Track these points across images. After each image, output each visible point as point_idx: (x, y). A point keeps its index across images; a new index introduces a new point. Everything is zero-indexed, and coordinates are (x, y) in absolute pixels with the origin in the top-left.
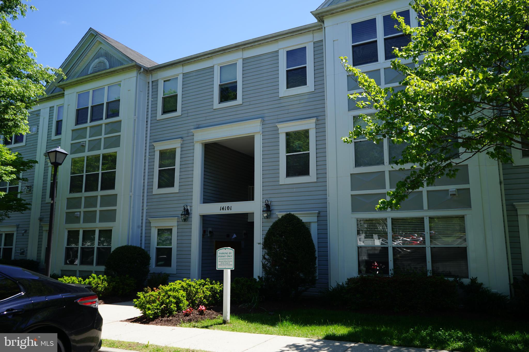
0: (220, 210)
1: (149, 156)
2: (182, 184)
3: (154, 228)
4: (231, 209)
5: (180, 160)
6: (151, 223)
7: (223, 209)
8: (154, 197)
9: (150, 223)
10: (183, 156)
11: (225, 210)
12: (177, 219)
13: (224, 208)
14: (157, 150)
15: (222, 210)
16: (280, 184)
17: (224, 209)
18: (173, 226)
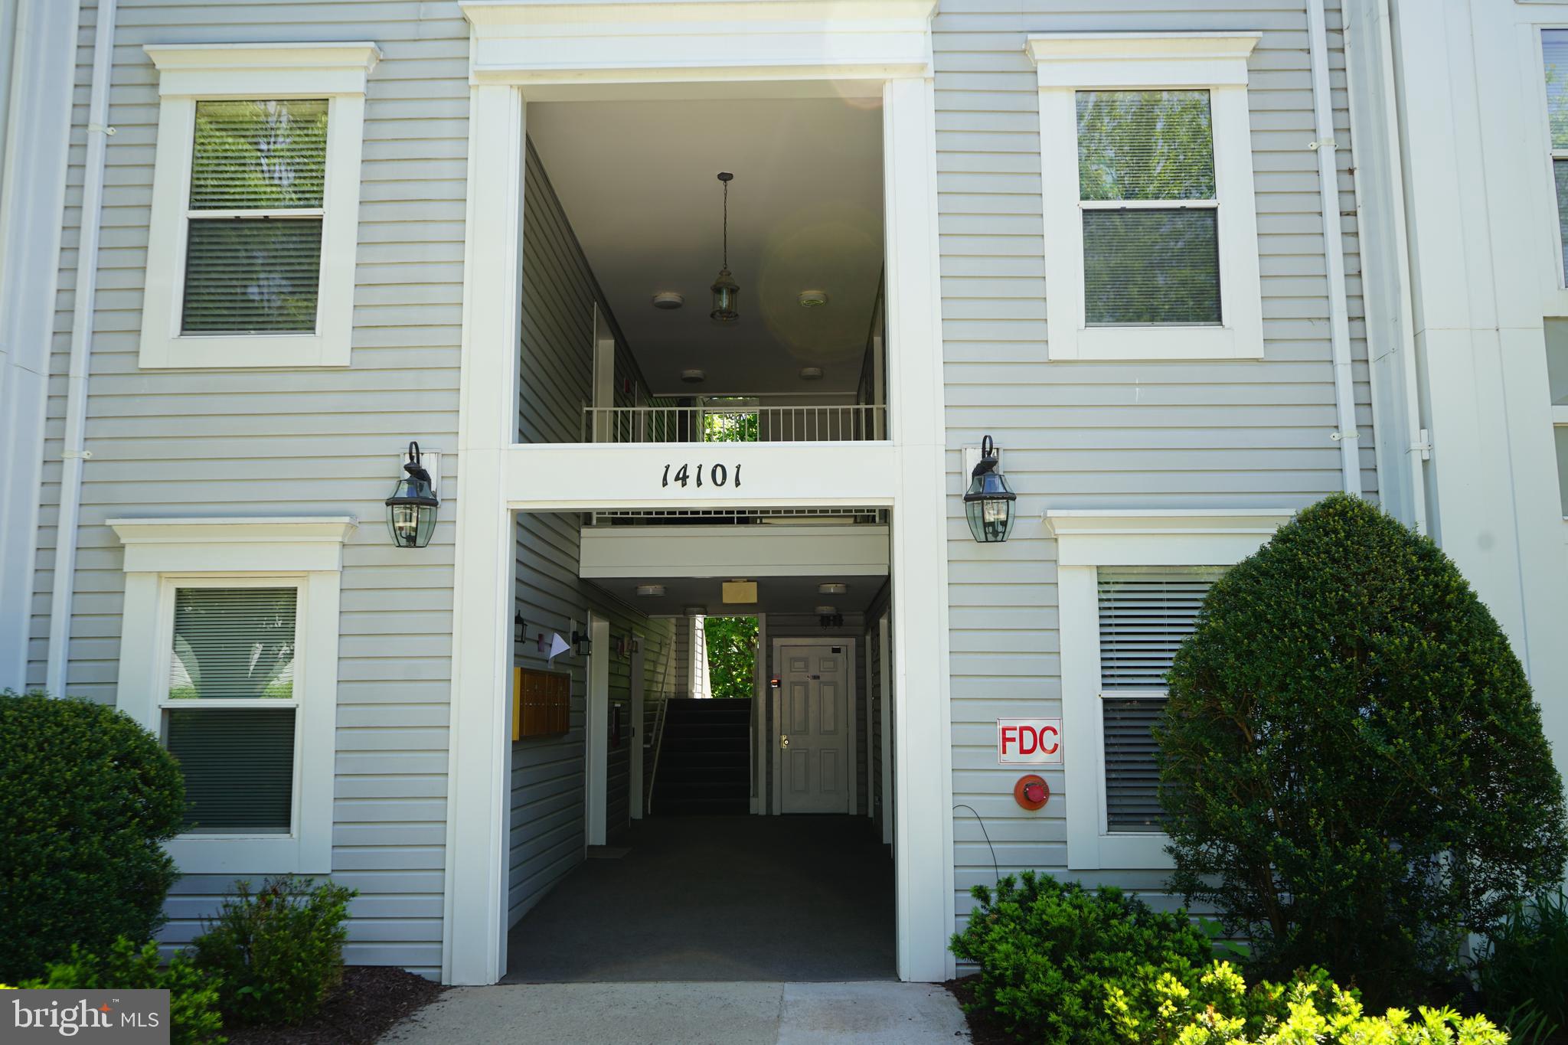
0: (665, 484)
1: (110, 131)
2: (370, 317)
3: (154, 578)
4: (738, 484)
5: (363, 173)
6: (127, 549)
7: (682, 478)
8: (145, 384)
9: (123, 547)
10: (382, 151)
11: (699, 483)
12: (341, 529)
13: (692, 473)
14: (175, 97)
15: (674, 486)
16: (1054, 355)
17: (692, 481)
18: (305, 575)
